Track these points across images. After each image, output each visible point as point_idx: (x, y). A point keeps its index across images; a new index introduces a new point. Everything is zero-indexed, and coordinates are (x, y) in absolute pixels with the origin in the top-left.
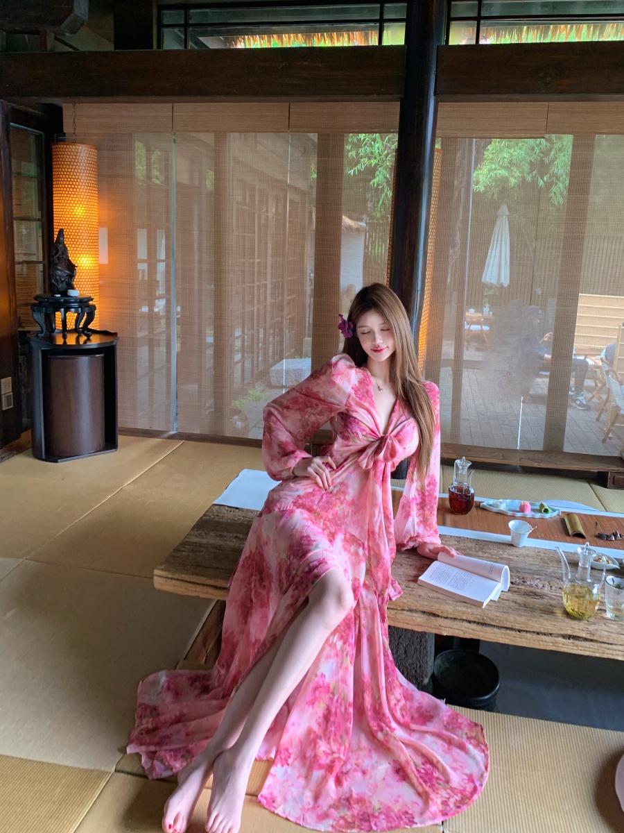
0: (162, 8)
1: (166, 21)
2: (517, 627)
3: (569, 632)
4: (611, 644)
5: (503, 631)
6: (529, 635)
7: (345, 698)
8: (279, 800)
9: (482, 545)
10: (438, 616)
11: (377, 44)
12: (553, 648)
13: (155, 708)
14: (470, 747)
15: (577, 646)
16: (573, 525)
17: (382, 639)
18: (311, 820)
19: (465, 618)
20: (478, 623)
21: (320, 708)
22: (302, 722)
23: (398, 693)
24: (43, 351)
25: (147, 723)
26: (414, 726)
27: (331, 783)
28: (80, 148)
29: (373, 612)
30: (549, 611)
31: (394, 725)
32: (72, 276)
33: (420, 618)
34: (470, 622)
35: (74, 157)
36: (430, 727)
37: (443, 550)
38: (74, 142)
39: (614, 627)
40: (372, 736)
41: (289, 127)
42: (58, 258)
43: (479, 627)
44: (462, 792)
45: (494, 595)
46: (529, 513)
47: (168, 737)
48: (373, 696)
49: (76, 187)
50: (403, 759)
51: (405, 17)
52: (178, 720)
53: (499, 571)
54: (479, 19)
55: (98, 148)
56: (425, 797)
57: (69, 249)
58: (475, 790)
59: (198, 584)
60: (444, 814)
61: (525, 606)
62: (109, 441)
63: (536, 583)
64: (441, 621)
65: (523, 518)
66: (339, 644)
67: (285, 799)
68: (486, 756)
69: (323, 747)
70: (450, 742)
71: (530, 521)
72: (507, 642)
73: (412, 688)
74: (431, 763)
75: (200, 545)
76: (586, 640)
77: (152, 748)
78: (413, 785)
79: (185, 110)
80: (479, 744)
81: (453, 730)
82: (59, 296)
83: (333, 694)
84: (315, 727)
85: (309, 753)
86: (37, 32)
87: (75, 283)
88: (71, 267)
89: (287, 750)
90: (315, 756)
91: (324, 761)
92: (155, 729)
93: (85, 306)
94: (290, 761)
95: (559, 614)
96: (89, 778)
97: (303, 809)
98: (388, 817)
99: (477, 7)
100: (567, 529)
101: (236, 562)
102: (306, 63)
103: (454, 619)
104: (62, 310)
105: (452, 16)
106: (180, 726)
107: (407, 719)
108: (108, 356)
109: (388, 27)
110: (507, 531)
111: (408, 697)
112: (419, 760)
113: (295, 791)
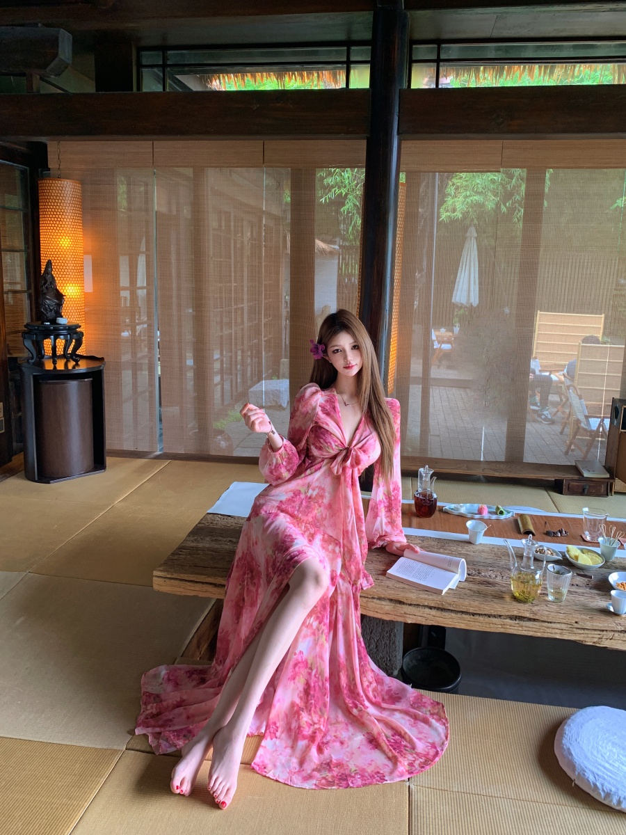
0: (141, 49)
1: (144, 62)
2: (471, 610)
3: (515, 613)
4: (551, 623)
5: (459, 615)
6: (481, 618)
7: (322, 673)
8: (270, 766)
9: (442, 544)
10: (403, 603)
11: (345, 86)
12: (502, 630)
13: (158, 696)
14: (433, 721)
15: (522, 626)
16: (525, 524)
17: (355, 627)
18: (297, 782)
19: (426, 604)
20: (438, 609)
21: (300, 683)
22: (287, 696)
23: (370, 676)
24: (34, 376)
25: (152, 708)
26: (384, 705)
27: (314, 751)
28: (65, 183)
29: (348, 598)
30: (499, 597)
31: (367, 703)
32: (60, 305)
33: (388, 606)
34: (431, 608)
35: (60, 192)
36: (398, 706)
37: (409, 547)
38: (59, 178)
39: (554, 607)
40: (347, 712)
41: (264, 163)
42: (47, 288)
43: (438, 613)
44: (426, 755)
45: (453, 584)
46: (486, 515)
47: (171, 720)
48: (348, 677)
49: (62, 220)
50: (375, 732)
51: (369, 59)
52: (179, 705)
53: (457, 564)
54: (438, 61)
55: (82, 183)
56: (394, 761)
57: (56, 279)
58: (437, 754)
59: (197, 582)
60: (410, 772)
61: (479, 593)
62: (98, 462)
63: (490, 574)
64: (406, 609)
65: (481, 519)
66: (315, 624)
67: (275, 766)
68: (447, 728)
69: (305, 718)
70: (415, 717)
71: (487, 522)
72: (463, 626)
73: (382, 674)
74: (400, 735)
75: (197, 548)
76: (530, 619)
77: (158, 730)
78: (384, 752)
79: (165, 147)
80: (440, 719)
81: (418, 708)
82: (49, 323)
83: (311, 669)
84: (298, 701)
85: (294, 725)
86: (23, 75)
87: (64, 311)
88: (60, 297)
89: (275, 724)
90: (299, 727)
91: (307, 731)
92: (159, 714)
93: (73, 332)
94: (278, 734)
95: (508, 598)
96: (103, 756)
97: (290, 772)
98: (362, 776)
99: (436, 49)
100: (519, 528)
101: (231, 561)
102: (278, 105)
103: (418, 605)
104: (52, 337)
105: (414, 58)
106: (181, 709)
107: (379, 699)
108: (95, 380)
109: (354, 68)
110: (465, 530)
111: (379, 681)
112: (389, 733)
113: (283, 759)
